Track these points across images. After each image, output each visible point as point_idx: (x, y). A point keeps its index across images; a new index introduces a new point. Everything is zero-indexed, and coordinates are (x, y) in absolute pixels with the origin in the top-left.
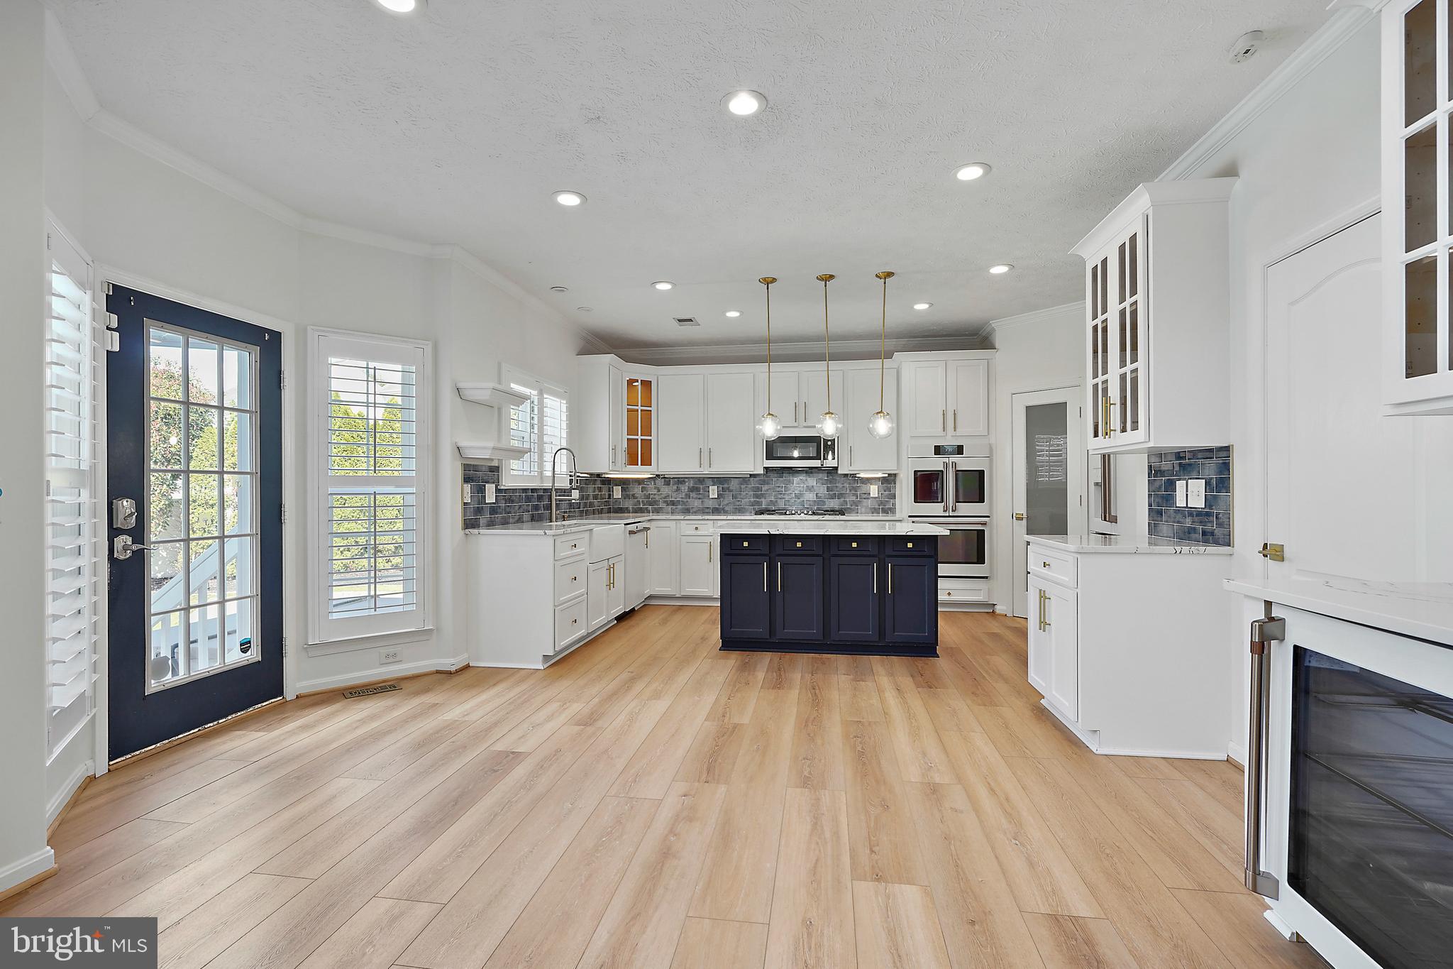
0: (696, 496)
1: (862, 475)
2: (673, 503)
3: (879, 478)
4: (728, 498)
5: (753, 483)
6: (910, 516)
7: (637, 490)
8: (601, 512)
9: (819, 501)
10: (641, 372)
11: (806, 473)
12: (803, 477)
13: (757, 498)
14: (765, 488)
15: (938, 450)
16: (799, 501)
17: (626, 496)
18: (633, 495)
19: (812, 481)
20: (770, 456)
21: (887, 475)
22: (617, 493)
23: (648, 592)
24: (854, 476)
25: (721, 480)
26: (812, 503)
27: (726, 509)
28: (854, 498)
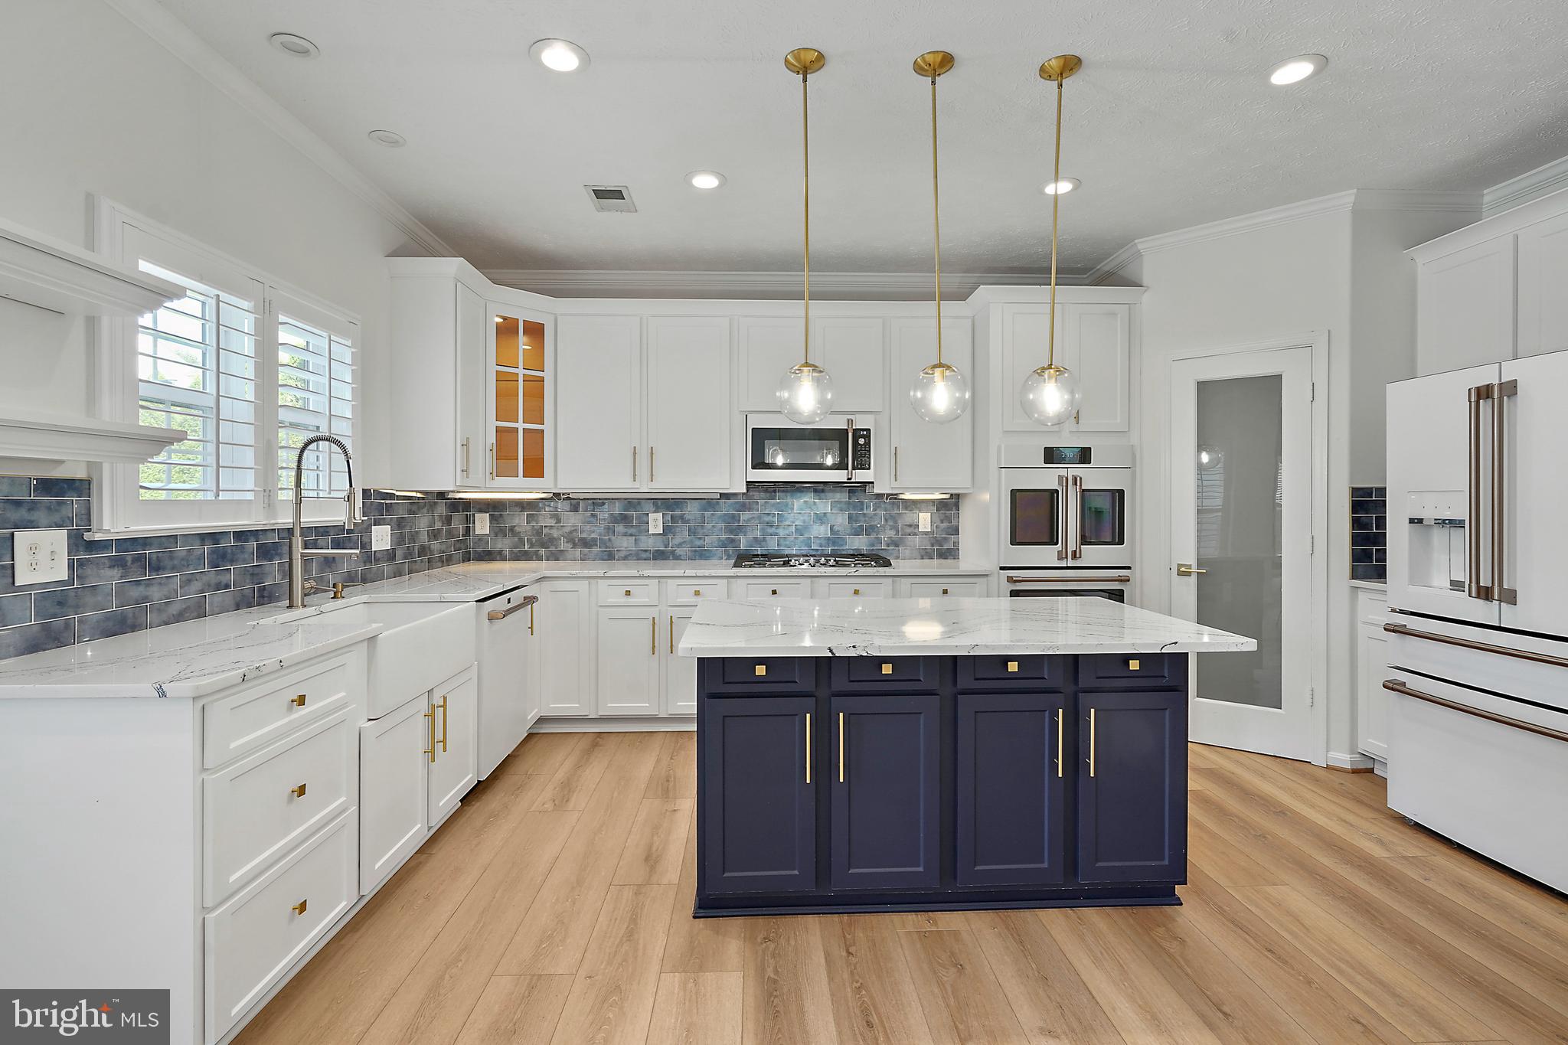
0: (625, 530)
1: (907, 496)
2: (586, 543)
3: (933, 501)
4: (682, 534)
5: (726, 508)
6: (1002, 568)
7: (520, 521)
8: (448, 561)
9: (835, 538)
10: (526, 305)
11: (816, 491)
12: (809, 497)
13: (731, 533)
14: (745, 516)
15: (1051, 456)
16: (801, 538)
17: (498, 530)
18: (512, 529)
19: (824, 505)
20: (759, 463)
21: (947, 496)
22: (482, 525)
23: (532, 716)
24: (893, 497)
25: (669, 504)
26: (823, 542)
27: (679, 551)
28: (892, 533)
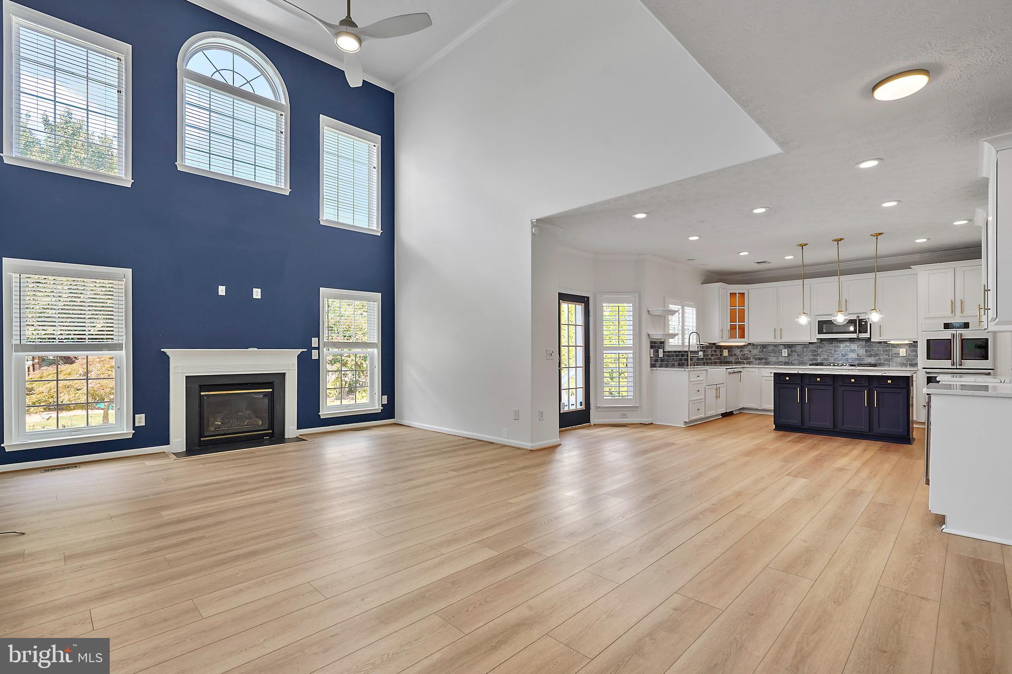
0: (774, 355)
1: (892, 342)
2: (759, 359)
3: (907, 344)
4: (795, 356)
5: (812, 347)
6: (923, 368)
7: (737, 352)
8: (715, 363)
9: (859, 357)
10: (737, 288)
11: (850, 341)
12: (848, 344)
13: (815, 356)
14: (821, 350)
15: (947, 326)
16: (844, 358)
17: (730, 355)
18: (735, 354)
19: (854, 346)
20: (820, 332)
21: (912, 342)
22: (726, 353)
23: (741, 406)
24: (886, 342)
25: (789, 346)
27: (793, 362)
28: (887, 357)
